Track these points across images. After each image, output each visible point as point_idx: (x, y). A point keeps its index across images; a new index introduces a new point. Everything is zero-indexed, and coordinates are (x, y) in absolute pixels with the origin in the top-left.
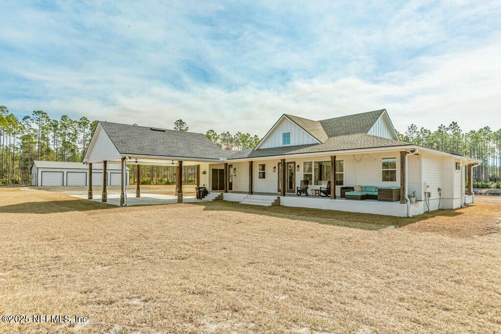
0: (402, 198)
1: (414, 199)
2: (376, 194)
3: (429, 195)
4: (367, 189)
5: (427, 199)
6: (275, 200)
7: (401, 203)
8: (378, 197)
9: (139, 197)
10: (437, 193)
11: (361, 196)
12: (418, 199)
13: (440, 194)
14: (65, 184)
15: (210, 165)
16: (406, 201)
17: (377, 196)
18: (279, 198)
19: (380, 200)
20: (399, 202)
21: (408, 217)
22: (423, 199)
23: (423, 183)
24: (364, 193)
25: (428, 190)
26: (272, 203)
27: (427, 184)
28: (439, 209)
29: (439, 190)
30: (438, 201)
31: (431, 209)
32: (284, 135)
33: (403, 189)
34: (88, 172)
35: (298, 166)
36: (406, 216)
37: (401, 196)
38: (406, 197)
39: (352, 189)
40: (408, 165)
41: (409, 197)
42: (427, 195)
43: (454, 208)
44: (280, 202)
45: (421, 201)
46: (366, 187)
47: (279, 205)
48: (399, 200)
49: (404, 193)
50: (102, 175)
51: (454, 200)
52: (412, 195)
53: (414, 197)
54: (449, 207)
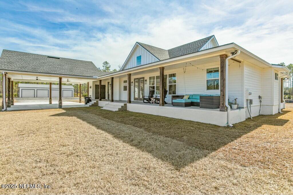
0: (221, 105)
1: (235, 106)
2: (199, 101)
3: (251, 102)
4: (194, 97)
5: (249, 106)
6: (122, 107)
7: (220, 111)
8: (200, 105)
9: (51, 103)
10: (258, 100)
11: (185, 103)
12: (240, 106)
13: (261, 101)
14: (36, 96)
15: (93, 82)
16: (226, 108)
17: (199, 103)
18: (125, 105)
19: (202, 107)
20: (219, 109)
21: (228, 126)
22: (245, 106)
23: (245, 90)
24: (190, 101)
25: (250, 98)
26: (119, 109)
27: (249, 91)
28: (260, 115)
29: (260, 97)
30: (258, 108)
31: (253, 115)
32: (138, 57)
33: (223, 95)
34: (49, 89)
35: (146, 80)
36: (226, 125)
37: (221, 103)
38: (227, 104)
39: (182, 97)
40: (229, 73)
41: (230, 104)
42: (249, 101)
43: (274, 114)
44: (126, 108)
45: (243, 108)
46: (192, 95)
47: (126, 110)
48: (219, 108)
49: (224, 100)
50: (59, 91)
51: (273, 107)
52: (234, 102)
53: (236, 104)
54: (269, 113)
